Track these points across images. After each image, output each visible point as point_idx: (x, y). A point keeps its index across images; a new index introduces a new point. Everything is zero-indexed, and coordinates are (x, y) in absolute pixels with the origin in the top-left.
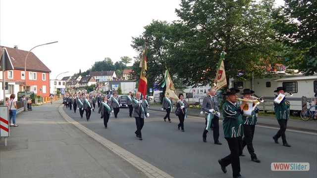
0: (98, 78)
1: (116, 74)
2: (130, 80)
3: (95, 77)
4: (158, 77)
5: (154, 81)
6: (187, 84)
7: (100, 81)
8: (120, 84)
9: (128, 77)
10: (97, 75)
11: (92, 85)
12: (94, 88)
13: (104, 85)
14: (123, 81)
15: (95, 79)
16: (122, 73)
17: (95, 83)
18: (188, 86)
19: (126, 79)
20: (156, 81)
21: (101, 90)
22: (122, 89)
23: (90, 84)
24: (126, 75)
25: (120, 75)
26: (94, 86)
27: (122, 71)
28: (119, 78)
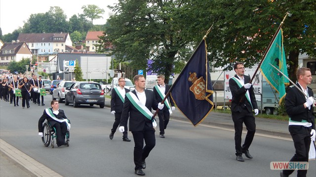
0: (36, 46)
1: (72, 39)
2: (99, 53)
3: (30, 45)
4: (155, 47)
5: (148, 56)
6: (214, 63)
7: (40, 52)
8: (79, 60)
9: (96, 46)
10: (33, 41)
11: (23, 61)
12: (27, 67)
13: (47, 60)
14: (86, 54)
15: (30, 47)
16: (84, 39)
17: (28, 56)
18: (216, 66)
19: (91, 50)
20: (152, 54)
21: (40, 70)
22: (83, 69)
23: (19, 58)
24: (91, 42)
25: (79, 42)
26: (28, 62)
27: (84, 33)
28: (78, 47)
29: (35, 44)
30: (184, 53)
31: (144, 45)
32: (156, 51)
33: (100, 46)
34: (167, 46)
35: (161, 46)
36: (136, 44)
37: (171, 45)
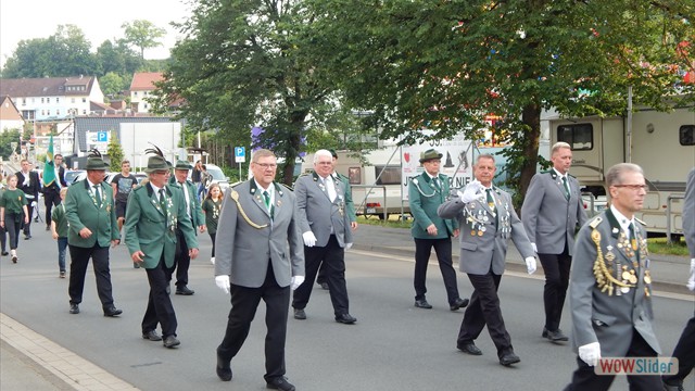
0: (31, 103)
1: (104, 88)
2: (157, 114)
3: (19, 102)
4: (266, 103)
5: (251, 119)
6: (379, 131)
7: (38, 116)
8: (117, 131)
9: (151, 101)
10: (24, 94)
11: (6, 135)
12: (14, 145)
13: (54, 132)
14: (131, 119)
15: (20, 107)
16: (127, 87)
17: (16, 124)
18: (383, 137)
19: (142, 109)
20: (260, 116)
21: (41, 151)
22: (126, 149)
24: (141, 94)
25: (117, 95)
26: (16, 135)
27: (127, 76)
28: (115, 105)
29: (28, 100)
30: (322, 112)
31: (243, 98)
32: (267, 110)
33: (158, 101)
34: (288, 99)
35: (278, 101)
36: (227, 96)
37: (296, 98)
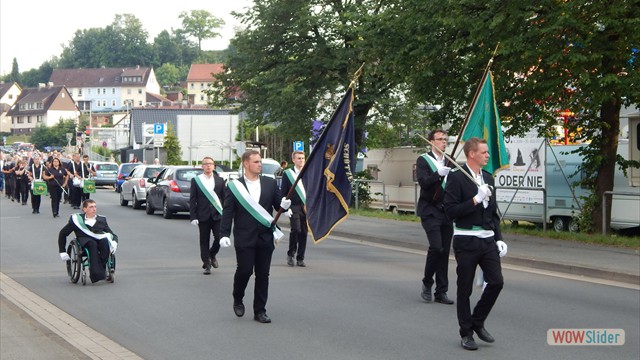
0: (87, 94)
1: (160, 79)
2: (215, 107)
3: (75, 92)
4: (328, 96)
5: (313, 114)
6: (448, 126)
7: (94, 107)
8: (174, 122)
9: (209, 93)
10: (80, 85)
11: (61, 125)
12: (70, 136)
13: (110, 123)
14: (188, 111)
15: (76, 97)
16: (184, 79)
17: (72, 115)
19: (198, 101)
20: (322, 110)
21: (96, 142)
22: (183, 141)
23: (53, 118)
24: (197, 85)
25: (174, 86)
26: (71, 126)
27: (184, 67)
28: (172, 97)
29: (85, 91)
30: (387, 106)
31: (306, 91)
32: (329, 103)
33: (217, 93)
35: (340, 93)
36: (289, 88)
37: (360, 91)
